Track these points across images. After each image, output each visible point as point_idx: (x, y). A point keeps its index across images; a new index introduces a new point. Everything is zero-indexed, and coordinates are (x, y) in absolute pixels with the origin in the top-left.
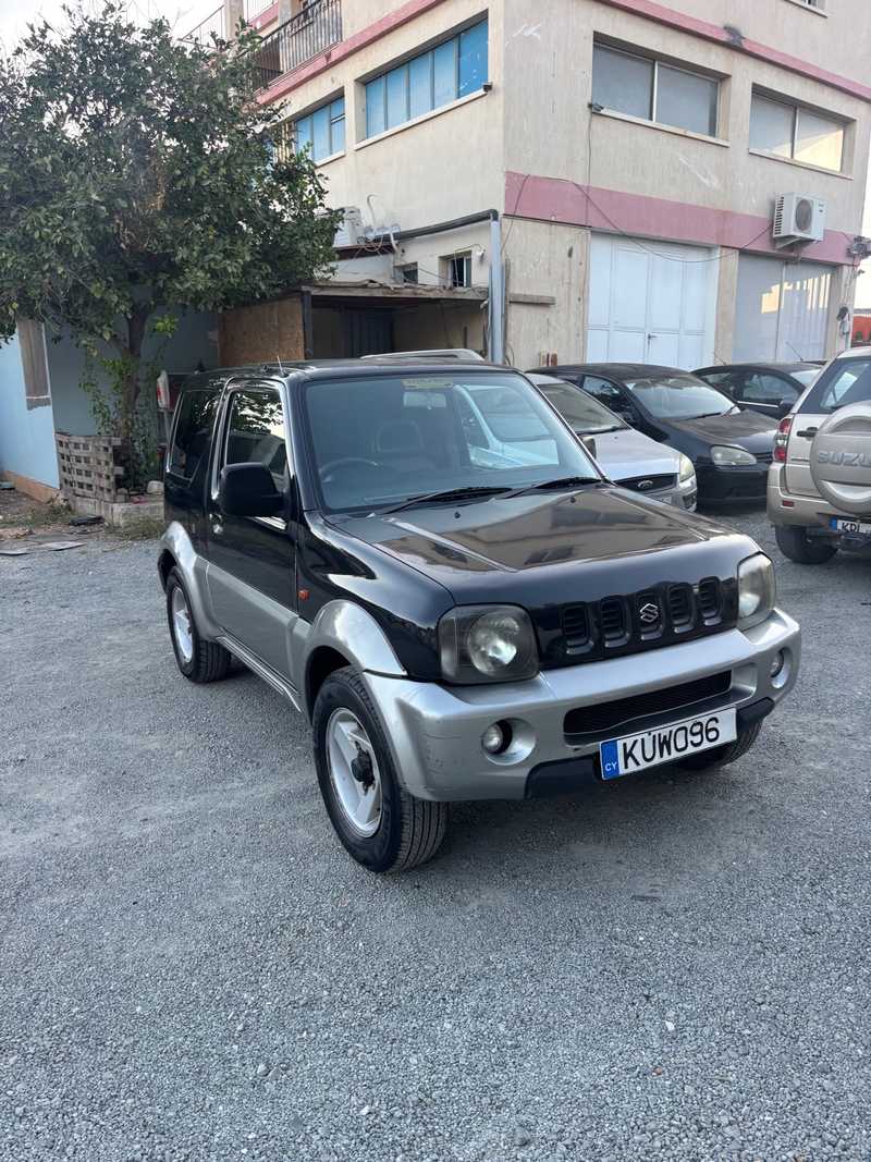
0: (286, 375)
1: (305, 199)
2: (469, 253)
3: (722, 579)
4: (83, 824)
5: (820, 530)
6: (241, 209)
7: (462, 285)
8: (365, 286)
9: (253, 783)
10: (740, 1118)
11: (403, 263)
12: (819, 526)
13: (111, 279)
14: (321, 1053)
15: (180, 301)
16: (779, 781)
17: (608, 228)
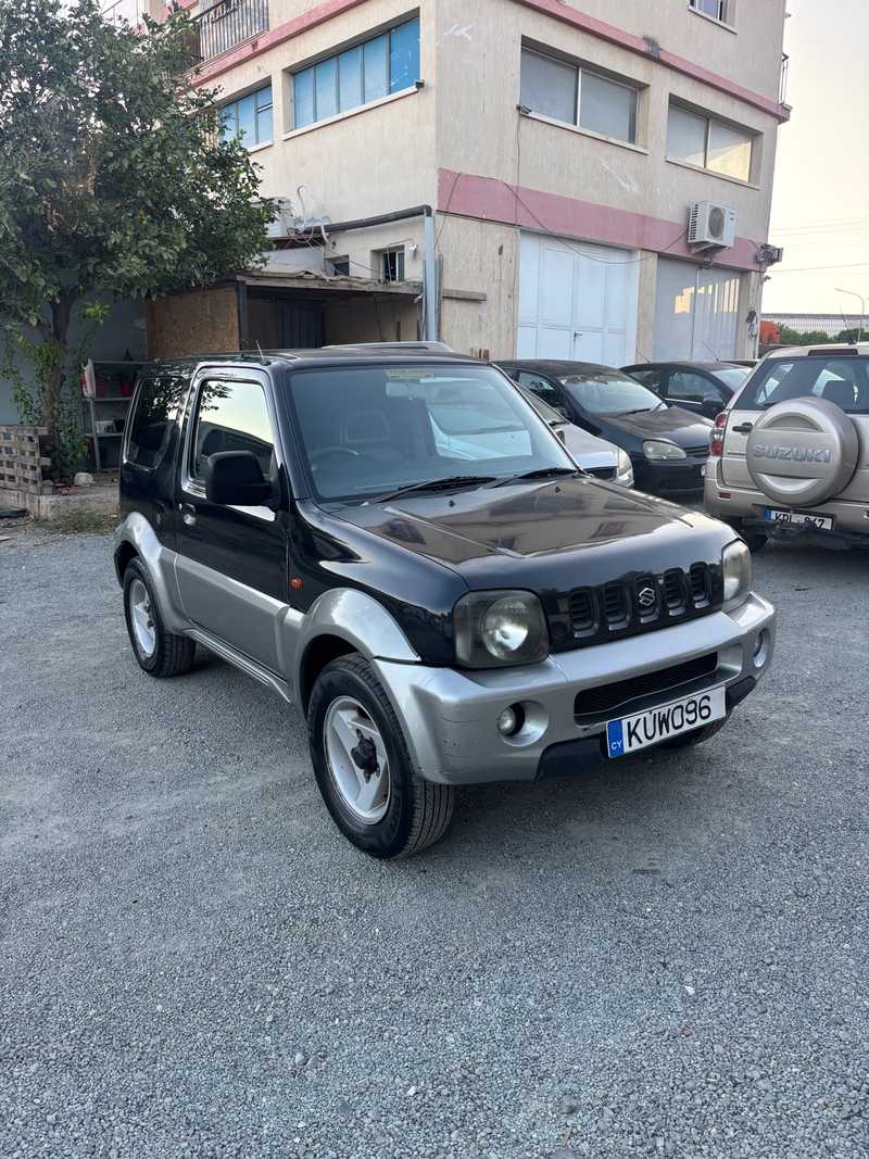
0: (269, 363)
1: (239, 186)
2: (403, 247)
3: (708, 564)
4: (64, 825)
5: (756, 520)
7: (394, 279)
8: (300, 278)
9: (236, 776)
10: (770, 1072)
11: (334, 256)
12: (754, 517)
13: (37, 261)
14: (357, 1038)
15: (111, 287)
16: (750, 757)
17: (537, 227)
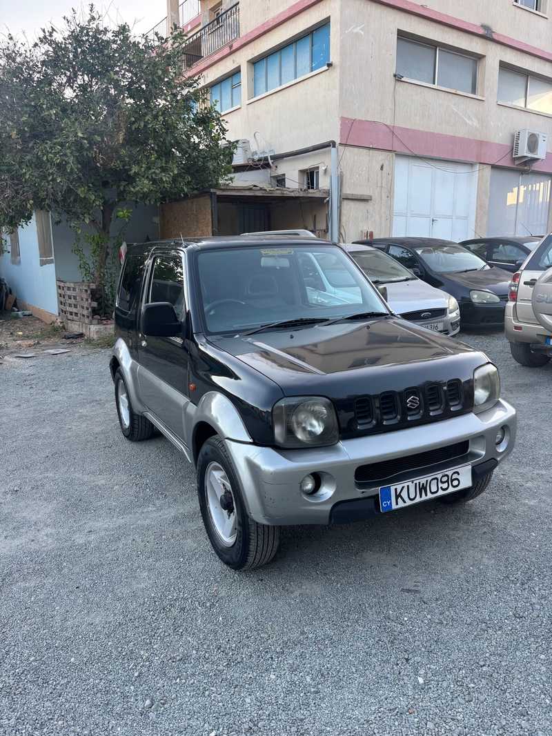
0: (186, 247)
1: (213, 135)
2: (318, 168)
3: (463, 381)
4: (50, 534)
5: (539, 345)
6: (172, 141)
7: (313, 188)
8: (251, 189)
11: (276, 175)
12: (538, 342)
13: (91, 185)
14: (188, 693)
15: (134, 198)
16: (505, 513)
17: (407, 152)
